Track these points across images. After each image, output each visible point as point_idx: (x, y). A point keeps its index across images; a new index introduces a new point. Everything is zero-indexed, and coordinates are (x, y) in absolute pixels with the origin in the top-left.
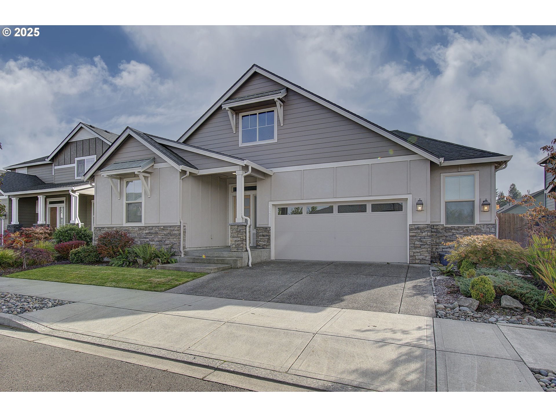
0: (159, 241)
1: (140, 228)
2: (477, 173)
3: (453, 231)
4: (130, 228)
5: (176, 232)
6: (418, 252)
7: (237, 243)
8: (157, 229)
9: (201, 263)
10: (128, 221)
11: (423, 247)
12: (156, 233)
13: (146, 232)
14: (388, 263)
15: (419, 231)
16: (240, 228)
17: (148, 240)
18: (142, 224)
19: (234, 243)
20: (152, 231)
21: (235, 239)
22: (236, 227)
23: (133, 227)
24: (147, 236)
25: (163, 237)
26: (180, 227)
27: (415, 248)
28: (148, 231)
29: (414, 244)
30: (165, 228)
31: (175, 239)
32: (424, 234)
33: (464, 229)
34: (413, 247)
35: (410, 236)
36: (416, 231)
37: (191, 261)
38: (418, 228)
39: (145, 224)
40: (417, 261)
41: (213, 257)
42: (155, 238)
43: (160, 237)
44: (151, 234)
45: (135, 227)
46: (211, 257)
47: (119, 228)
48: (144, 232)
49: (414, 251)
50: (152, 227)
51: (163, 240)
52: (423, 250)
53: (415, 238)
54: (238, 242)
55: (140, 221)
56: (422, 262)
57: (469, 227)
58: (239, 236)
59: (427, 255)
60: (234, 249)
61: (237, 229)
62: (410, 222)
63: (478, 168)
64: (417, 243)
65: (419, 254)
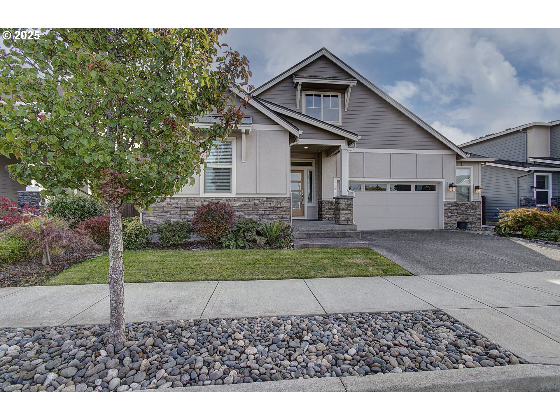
0: (259, 215)
1: (229, 199)
2: (472, 168)
3: (459, 206)
4: (212, 198)
5: (285, 205)
6: (449, 221)
7: (347, 216)
8: (256, 201)
9: (317, 238)
10: (205, 191)
11: (452, 217)
12: (256, 206)
13: (239, 204)
14: (433, 230)
15: (450, 206)
16: (350, 201)
17: (242, 214)
18: (233, 194)
19: (344, 216)
20: (249, 203)
21: (345, 212)
22: (346, 200)
23: (218, 198)
24: (240, 210)
25: (265, 210)
26: (289, 198)
27: (448, 218)
28: (243, 203)
29: (447, 215)
30: (268, 199)
31: (284, 213)
32: (453, 208)
33: (465, 205)
34: (446, 217)
35: (444, 209)
36: (448, 206)
37: (306, 236)
38: (450, 204)
39: (236, 194)
40: (449, 227)
41: (323, 231)
42: (253, 211)
43: (261, 210)
44: (247, 207)
45: (220, 198)
46: (321, 231)
47: (192, 199)
48: (236, 204)
49: (447, 220)
50: (248, 198)
51: (266, 214)
52: (452, 219)
53: (447, 211)
54: (349, 215)
55: (229, 190)
56: (452, 228)
57: (467, 203)
58: (349, 209)
59: (455, 223)
60: (343, 222)
61: (347, 202)
62: (444, 200)
63: (473, 165)
64: (449, 214)
65: (450, 222)
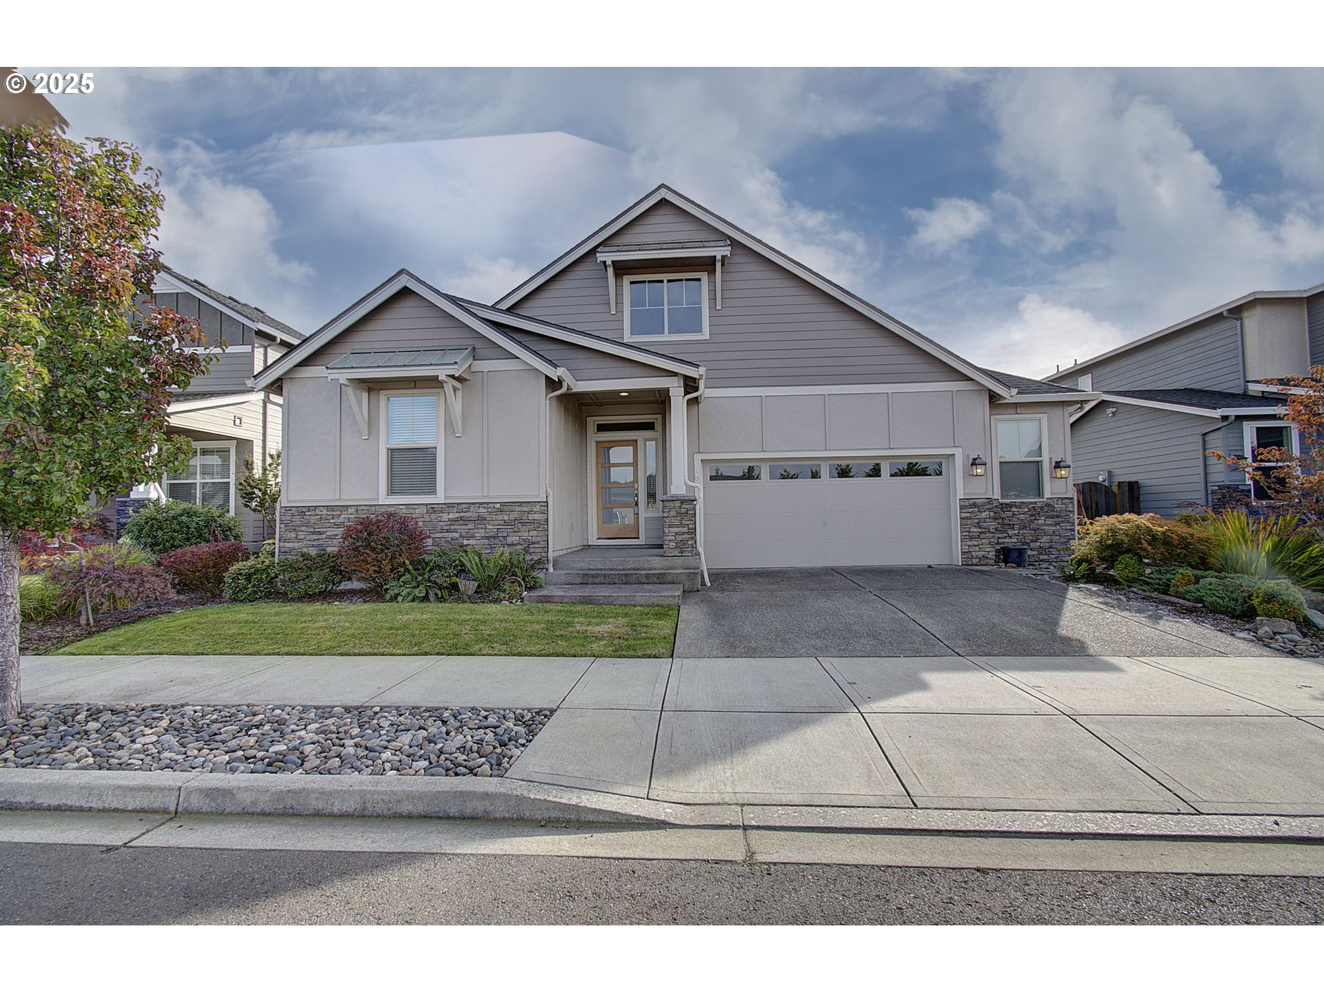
0: (488, 538)
1: (432, 509)
2: (1044, 418)
3: (1014, 509)
4: (401, 507)
5: (536, 516)
6: (975, 546)
7: (680, 537)
8: (482, 510)
9: (604, 583)
10: (392, 491)
11: (983, 536)
12: (481, 519)
13: (451, 516)
14: (930, 567)
15: (977, 510)
16: (687, 507)
17: (457, 535)
18: (440, 498)
19: (673, 538)
20: (468, 514)
21: (676, 530)
22: (677, 504)
23: (412, 506)
24: (452, 527)
25: (499, 527)
26: (546, 504)
27: (971, 538)
28: (457, 515)
29: (969, 532)
30: (505, 507)
31: (535, 533)
32: (983, 514)
33: (1030, 507)
34: (967, 537)
35: (961, 518)
36: (970, 510)
37: (580, 580)
38: (974, 505)
39: (446, 497)
40: (975, 561)
41: (624, 570)
42: (476, 531)
43: (491, 527)
44: (465, 523)
45: (416, 507)
46: (621, 570)
47: (365, 508)
48: (445, 517)
49: (969, 543)
50: (467, 506)
51: (500, 535)
52: (983, 541)
53: (969, 522)
54: (684, 536)
55: (433, 491)
56: (982, 562)
57: (1036, 503)
58: (684, 522)
59: (990, 549)
60: (671, 550)
61: (680, 508)
62: (960, 495)
64: (974, 529)
65: (977, 549)
